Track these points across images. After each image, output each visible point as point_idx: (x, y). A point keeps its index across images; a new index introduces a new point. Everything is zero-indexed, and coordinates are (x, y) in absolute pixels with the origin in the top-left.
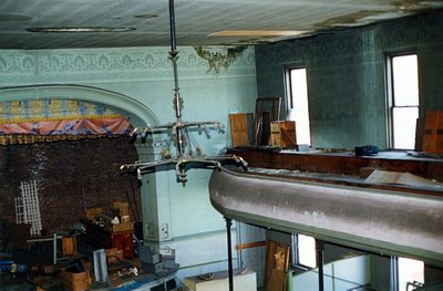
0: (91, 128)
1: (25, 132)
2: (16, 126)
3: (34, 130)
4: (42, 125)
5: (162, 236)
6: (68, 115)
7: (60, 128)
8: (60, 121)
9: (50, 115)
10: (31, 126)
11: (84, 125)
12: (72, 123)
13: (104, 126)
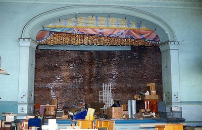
0: (133, 35)
1: (96, 33)
2: (91, 30)
3: (100, 33)
4: (105, 31)
5: (174, 100)
6: (120, 27)
7: (115, 33)
8: (116, 29)
9: (110, 26)
10: (99, 31)
11: (129, 33)
12: (122, 31)
13: (141, 34)
